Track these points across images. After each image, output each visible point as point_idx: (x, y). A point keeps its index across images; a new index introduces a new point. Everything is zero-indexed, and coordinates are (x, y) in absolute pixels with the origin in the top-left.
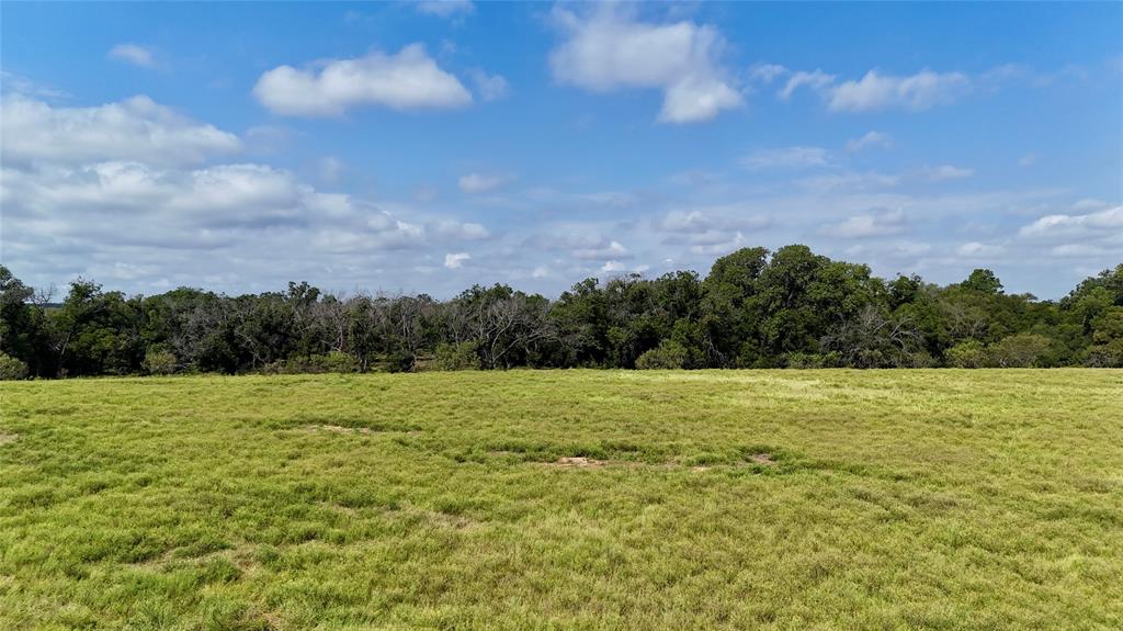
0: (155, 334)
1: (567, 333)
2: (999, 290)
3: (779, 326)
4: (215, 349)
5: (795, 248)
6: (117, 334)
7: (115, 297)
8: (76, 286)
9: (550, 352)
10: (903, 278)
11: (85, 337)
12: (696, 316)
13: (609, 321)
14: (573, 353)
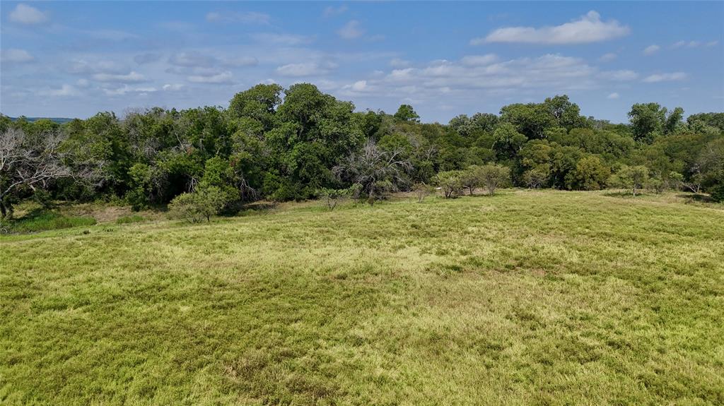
2: (417, 119)
10: (371, 113)
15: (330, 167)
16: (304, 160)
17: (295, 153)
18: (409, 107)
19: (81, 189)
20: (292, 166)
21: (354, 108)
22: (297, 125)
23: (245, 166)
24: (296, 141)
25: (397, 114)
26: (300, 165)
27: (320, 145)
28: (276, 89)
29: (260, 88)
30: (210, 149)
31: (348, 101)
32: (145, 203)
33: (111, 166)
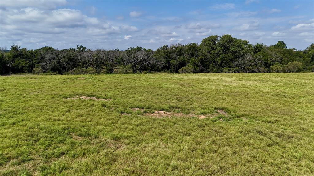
0: (37, 61)
1: (158, 61)
2: (285, 47)
3: (221, 59)
4: (55, 66)
5: (227, 35)
6: (26, 61)
7: (24, 50)
8: (12, 47)
9: (154, 67)
10: (258, 44)
11: (17, 62)
12: (197, 56)
13: (171, 58)
14: (160, 67)
15: (233, 62)
16: (224, 60)
18: (282, 42)
20: (219, 62)
21: (248, 42)
23: (202, 61)
24: (221, 54)
28: (217, 37)
29: (212, 36)
31: (246, 40)
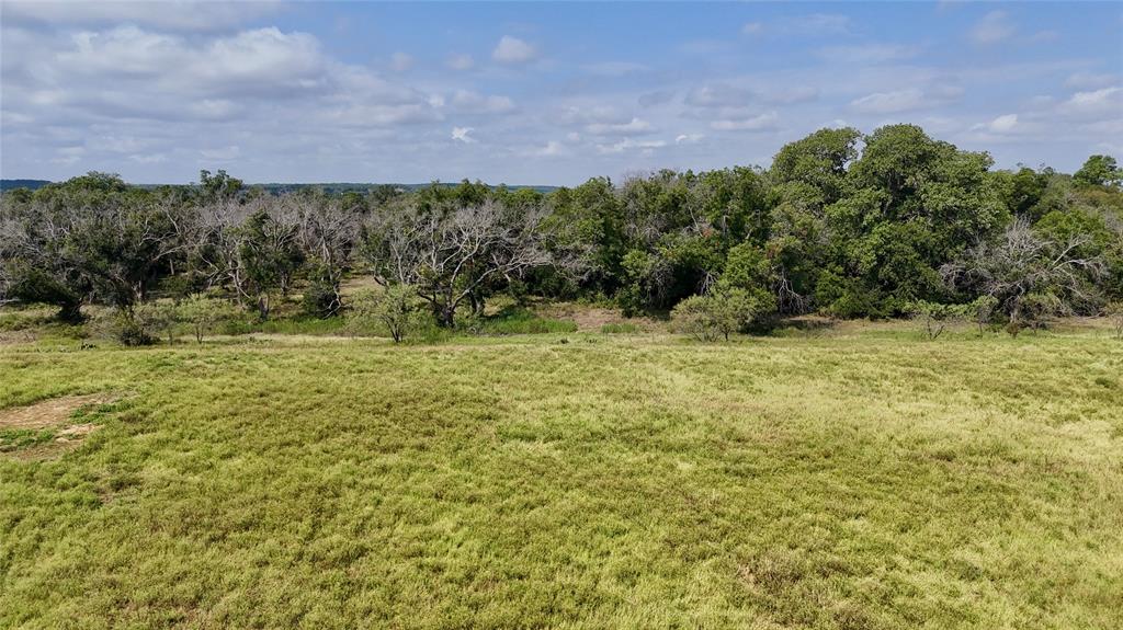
3: (877, 248)
5: (901, 130)
9: (541, 277)
10: (1024, 170)
12: (763, 234)
13: (625, 239)
14: (572, 282)
15: (936, 266)
16: (889, 251)
17: (875, 239)
18: (1108, 159)
19: (561, 282)
20: (867, 261)
21: (992, 163)
22: (882, 193)
23: (789, 258)
24: (878, 220)
25: (1081, 172)
26: (881, 260)
27: (921, 227)
28: (850, 135)
29: (824, 134)
30: (737, 231)
31: (980, 152)
32: (640, 306)
33: (600, 252)
